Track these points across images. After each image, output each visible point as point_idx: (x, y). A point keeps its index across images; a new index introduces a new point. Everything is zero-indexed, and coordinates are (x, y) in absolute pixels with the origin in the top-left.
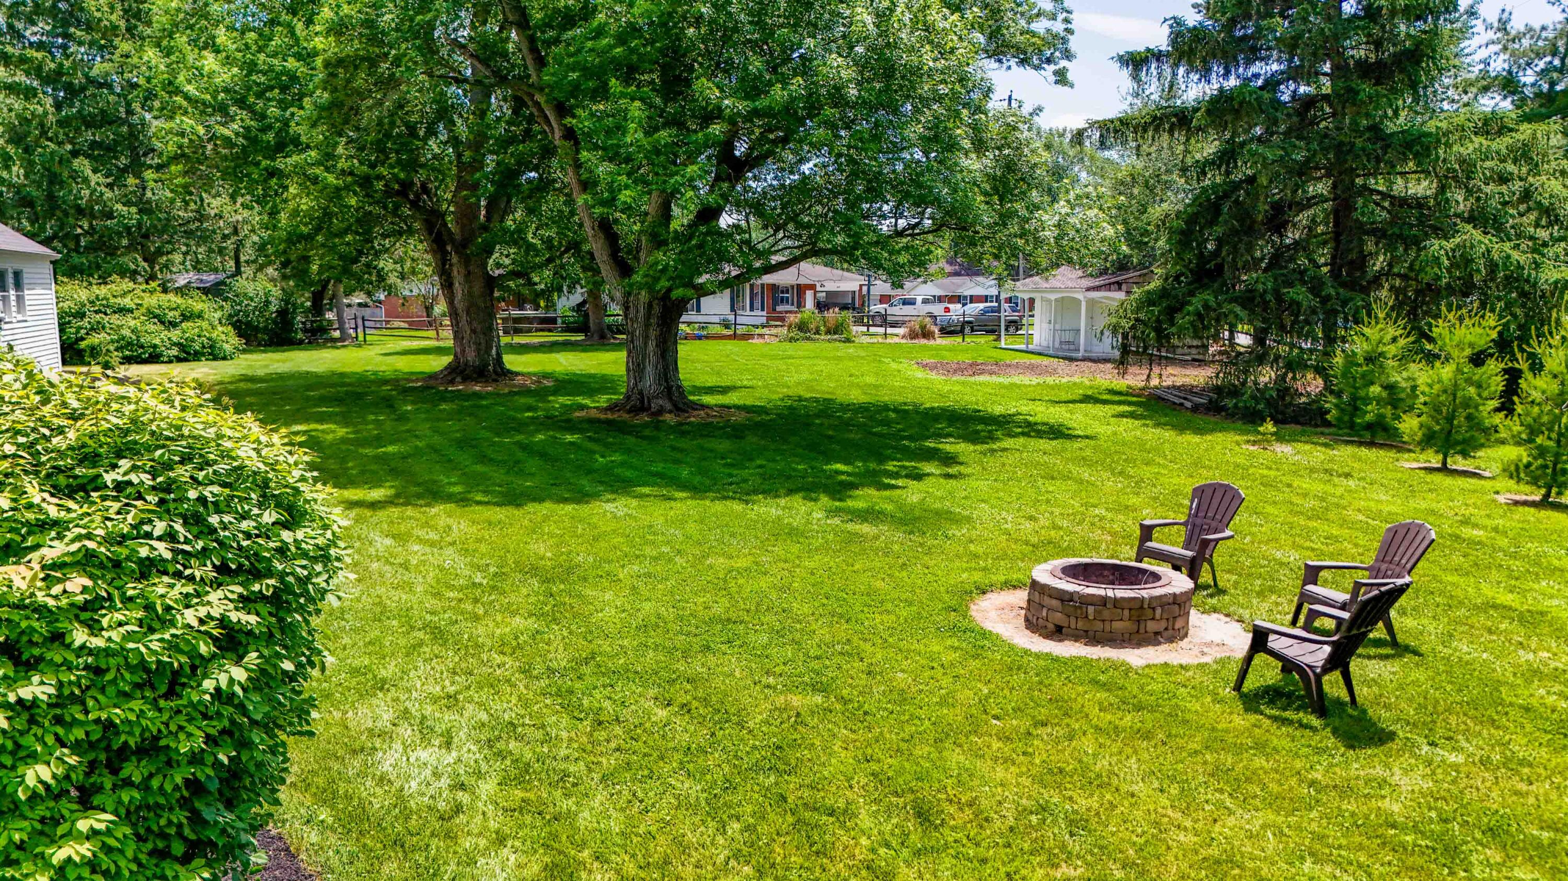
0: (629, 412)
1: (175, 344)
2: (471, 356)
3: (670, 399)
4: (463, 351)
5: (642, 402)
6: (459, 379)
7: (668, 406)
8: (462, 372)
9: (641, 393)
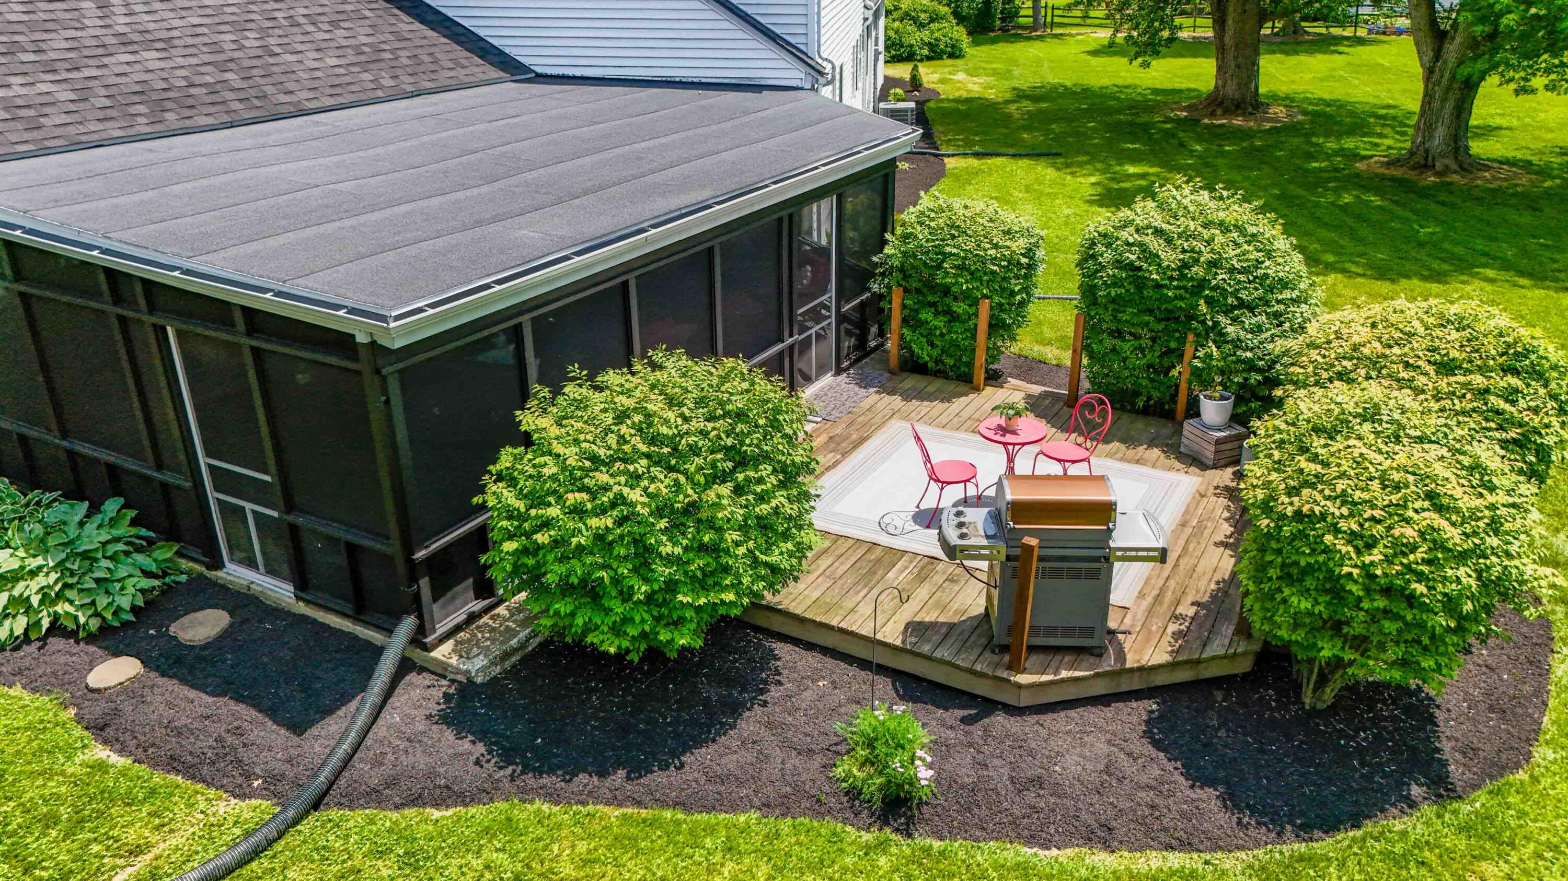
0: (1413, 168)
1: (926, 44)
2: (1231, 89)
3: (1456, 159)
4: (1224, 85)
5: (1426, 159)
6: (1219, 112)
7: (1454, 166)
8: (1221, 103)
9: (1427, 151)
